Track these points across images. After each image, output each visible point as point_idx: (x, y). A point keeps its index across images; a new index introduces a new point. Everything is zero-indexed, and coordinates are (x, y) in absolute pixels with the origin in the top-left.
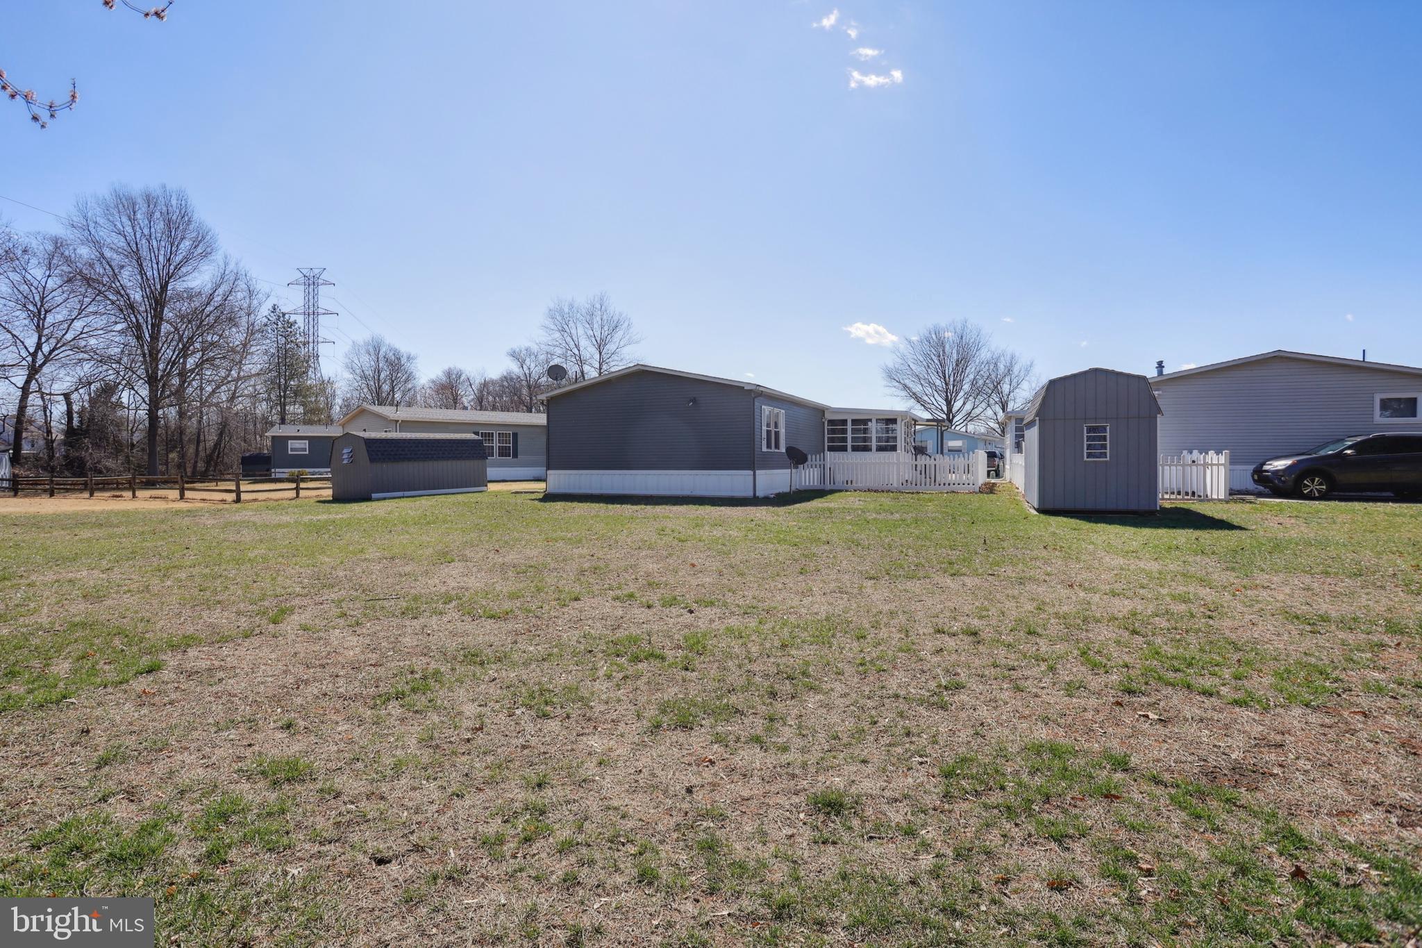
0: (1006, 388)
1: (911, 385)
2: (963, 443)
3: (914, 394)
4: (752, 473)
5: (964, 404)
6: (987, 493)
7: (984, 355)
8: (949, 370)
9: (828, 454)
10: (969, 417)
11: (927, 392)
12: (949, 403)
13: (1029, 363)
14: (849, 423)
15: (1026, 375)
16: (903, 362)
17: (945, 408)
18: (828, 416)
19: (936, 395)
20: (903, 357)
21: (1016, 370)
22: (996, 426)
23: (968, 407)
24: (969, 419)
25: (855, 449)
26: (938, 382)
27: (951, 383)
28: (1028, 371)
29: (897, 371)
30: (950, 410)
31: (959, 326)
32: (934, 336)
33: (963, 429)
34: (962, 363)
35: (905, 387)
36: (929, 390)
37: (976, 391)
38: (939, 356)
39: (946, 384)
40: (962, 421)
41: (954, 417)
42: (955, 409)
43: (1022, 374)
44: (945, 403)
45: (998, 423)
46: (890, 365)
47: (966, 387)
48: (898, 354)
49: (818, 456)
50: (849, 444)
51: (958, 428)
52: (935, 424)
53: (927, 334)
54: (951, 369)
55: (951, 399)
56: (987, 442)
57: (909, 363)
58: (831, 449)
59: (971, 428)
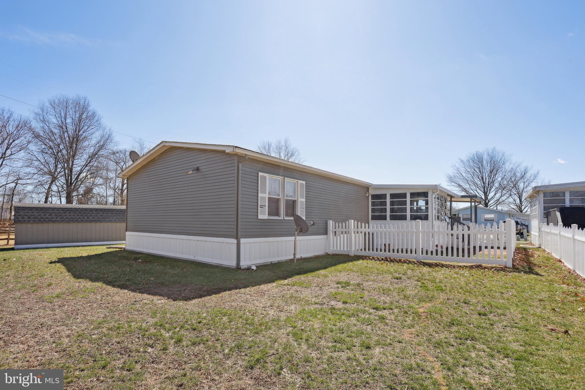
0: (521, 185)
1: (462, 184)
2: (495, 216)
3: (465, 189)
4: (234, 241)
5: (495, 194)
6: (525, 272)
7: (508, 166)
8: (486, 175)
9: (371, 222)
10: (498, 202)
11: (472, 188)
12: (485, 194)
13: (536, 172)
14: (388, 197)
15: (534, 179)
16: (458, 172)
17: (483, 197)
18: (372, 192)
19: (478, 190)
20: (458, 170)
21: (528, 175)
22: (515, 207)
23: (498, 196)
24: (498, 203)
25: (393, 218)
26: (479, 183)
27: (487, 183)
28: (535, 177)
29: (455, 177)
30: (486, 198)
31: (490, 151)
32: (476, 158)
33: (495, 208)
34: (494, 170)
35: (459, 186)
36: (474, 187)
37: (502, 188)
38: (480, 168)
39: (484, 183)
40: (494, 204)
41: (489, 202)
42: (489, 197)
43: (532, 178)
44: (483, 194)
45: (517, 205)
46: (451, 174)
47: (497, 185)
48: (455, 168)
49: (344, 224)
50: (388, 214)
51: (492, 208)
52: (469, 199)
53: (472, 156)
54: (487, 175)
55: (487, 191)
56: (511, 215)
57: (462, 172)
58: (374, 218)
59: (499, 208)
